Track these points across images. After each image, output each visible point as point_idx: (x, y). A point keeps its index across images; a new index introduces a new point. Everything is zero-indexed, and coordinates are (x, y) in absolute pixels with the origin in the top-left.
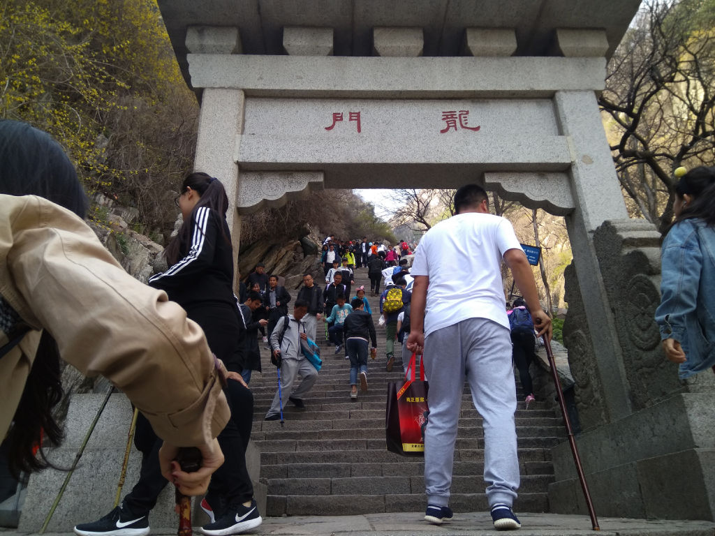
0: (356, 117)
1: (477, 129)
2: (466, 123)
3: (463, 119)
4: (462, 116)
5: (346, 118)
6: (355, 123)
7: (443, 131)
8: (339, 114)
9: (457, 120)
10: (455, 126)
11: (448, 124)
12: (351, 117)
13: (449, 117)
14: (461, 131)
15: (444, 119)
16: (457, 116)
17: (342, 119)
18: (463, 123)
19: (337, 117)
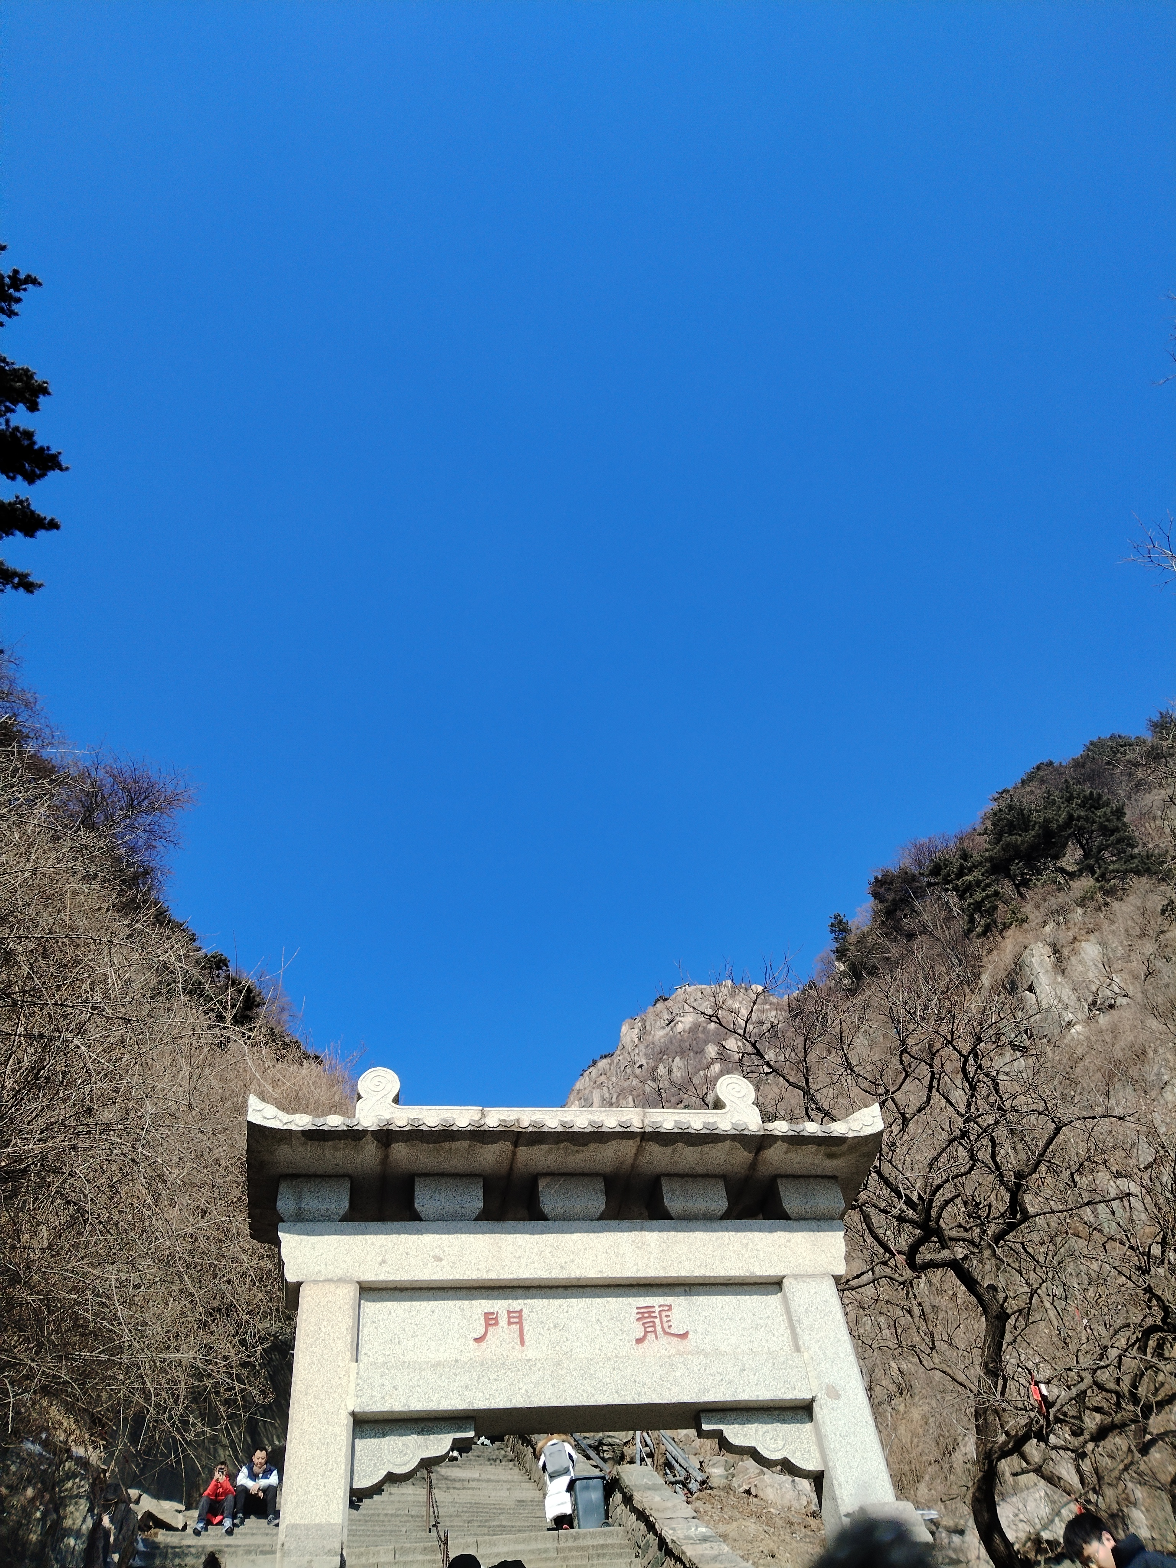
0: (516, 1319)
1: (684, 1336)
2: (670, 1327)
3: (665, 1319)
4: (664, 1314)
5: (503, 1321)
6: (516, 1327)
7: (639, 1341)
8: (493, 1313)
9: (657, 1321)
10: (655, 1332)
11: (645, 1328)
12: (509, 1317)
13: (645, 1315)
14: (664, 1340)
15: (638, 1319)
16: (657, 1314)
17: (496, 1324)
18: (666, 1325)
19: (490, 1320)
